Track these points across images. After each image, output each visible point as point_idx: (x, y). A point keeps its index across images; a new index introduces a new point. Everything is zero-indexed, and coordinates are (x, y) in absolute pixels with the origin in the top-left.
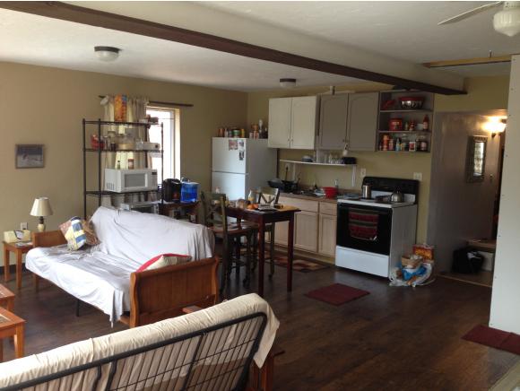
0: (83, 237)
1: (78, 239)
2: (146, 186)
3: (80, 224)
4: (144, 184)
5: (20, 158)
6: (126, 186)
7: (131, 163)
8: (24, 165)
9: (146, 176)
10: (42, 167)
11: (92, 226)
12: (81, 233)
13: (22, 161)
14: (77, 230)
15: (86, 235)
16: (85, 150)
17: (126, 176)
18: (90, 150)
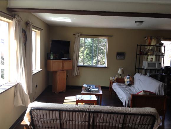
0: (129, 81)
1: (127, 82)
2: (156, 67)
3: (129, 77)
4: (155, 67)
5: (118, 56)
6: (148, 67)
7: (151, 60)
8: (119, 58)
9: (157, 64)
10: (124, 59)
11: (133, 79)
12: (129, 80)
13: (118, 57)
14: (128, 79)
15: (130, 81)
16: (137, 54)
17: (148, 63)
18: (138, 54)
